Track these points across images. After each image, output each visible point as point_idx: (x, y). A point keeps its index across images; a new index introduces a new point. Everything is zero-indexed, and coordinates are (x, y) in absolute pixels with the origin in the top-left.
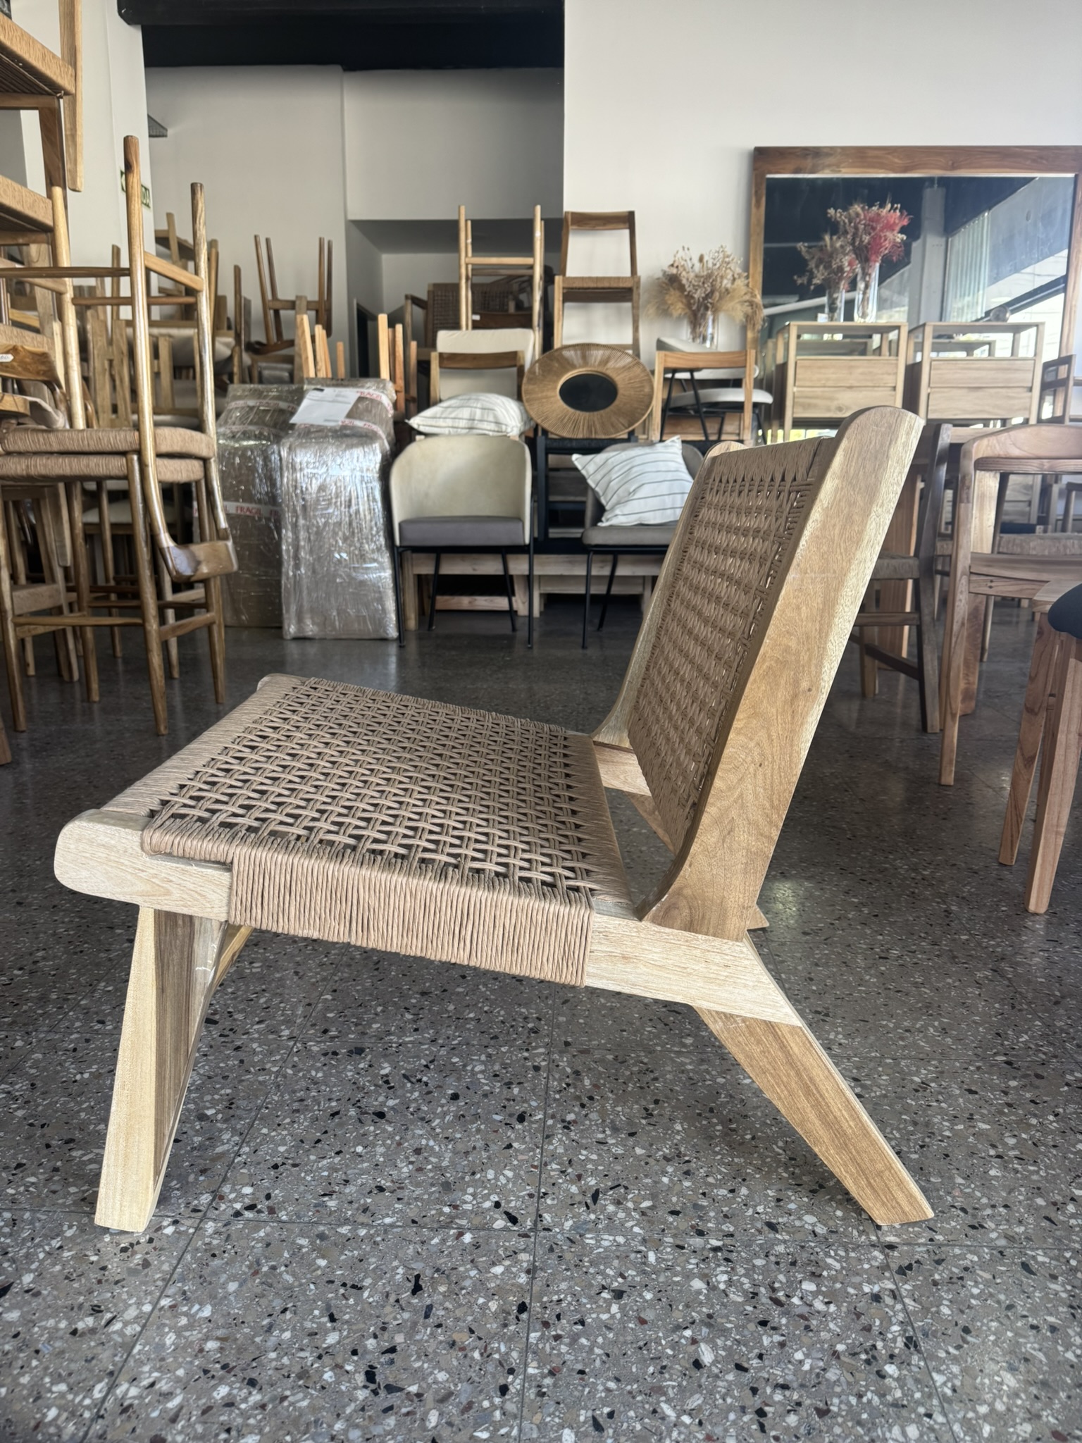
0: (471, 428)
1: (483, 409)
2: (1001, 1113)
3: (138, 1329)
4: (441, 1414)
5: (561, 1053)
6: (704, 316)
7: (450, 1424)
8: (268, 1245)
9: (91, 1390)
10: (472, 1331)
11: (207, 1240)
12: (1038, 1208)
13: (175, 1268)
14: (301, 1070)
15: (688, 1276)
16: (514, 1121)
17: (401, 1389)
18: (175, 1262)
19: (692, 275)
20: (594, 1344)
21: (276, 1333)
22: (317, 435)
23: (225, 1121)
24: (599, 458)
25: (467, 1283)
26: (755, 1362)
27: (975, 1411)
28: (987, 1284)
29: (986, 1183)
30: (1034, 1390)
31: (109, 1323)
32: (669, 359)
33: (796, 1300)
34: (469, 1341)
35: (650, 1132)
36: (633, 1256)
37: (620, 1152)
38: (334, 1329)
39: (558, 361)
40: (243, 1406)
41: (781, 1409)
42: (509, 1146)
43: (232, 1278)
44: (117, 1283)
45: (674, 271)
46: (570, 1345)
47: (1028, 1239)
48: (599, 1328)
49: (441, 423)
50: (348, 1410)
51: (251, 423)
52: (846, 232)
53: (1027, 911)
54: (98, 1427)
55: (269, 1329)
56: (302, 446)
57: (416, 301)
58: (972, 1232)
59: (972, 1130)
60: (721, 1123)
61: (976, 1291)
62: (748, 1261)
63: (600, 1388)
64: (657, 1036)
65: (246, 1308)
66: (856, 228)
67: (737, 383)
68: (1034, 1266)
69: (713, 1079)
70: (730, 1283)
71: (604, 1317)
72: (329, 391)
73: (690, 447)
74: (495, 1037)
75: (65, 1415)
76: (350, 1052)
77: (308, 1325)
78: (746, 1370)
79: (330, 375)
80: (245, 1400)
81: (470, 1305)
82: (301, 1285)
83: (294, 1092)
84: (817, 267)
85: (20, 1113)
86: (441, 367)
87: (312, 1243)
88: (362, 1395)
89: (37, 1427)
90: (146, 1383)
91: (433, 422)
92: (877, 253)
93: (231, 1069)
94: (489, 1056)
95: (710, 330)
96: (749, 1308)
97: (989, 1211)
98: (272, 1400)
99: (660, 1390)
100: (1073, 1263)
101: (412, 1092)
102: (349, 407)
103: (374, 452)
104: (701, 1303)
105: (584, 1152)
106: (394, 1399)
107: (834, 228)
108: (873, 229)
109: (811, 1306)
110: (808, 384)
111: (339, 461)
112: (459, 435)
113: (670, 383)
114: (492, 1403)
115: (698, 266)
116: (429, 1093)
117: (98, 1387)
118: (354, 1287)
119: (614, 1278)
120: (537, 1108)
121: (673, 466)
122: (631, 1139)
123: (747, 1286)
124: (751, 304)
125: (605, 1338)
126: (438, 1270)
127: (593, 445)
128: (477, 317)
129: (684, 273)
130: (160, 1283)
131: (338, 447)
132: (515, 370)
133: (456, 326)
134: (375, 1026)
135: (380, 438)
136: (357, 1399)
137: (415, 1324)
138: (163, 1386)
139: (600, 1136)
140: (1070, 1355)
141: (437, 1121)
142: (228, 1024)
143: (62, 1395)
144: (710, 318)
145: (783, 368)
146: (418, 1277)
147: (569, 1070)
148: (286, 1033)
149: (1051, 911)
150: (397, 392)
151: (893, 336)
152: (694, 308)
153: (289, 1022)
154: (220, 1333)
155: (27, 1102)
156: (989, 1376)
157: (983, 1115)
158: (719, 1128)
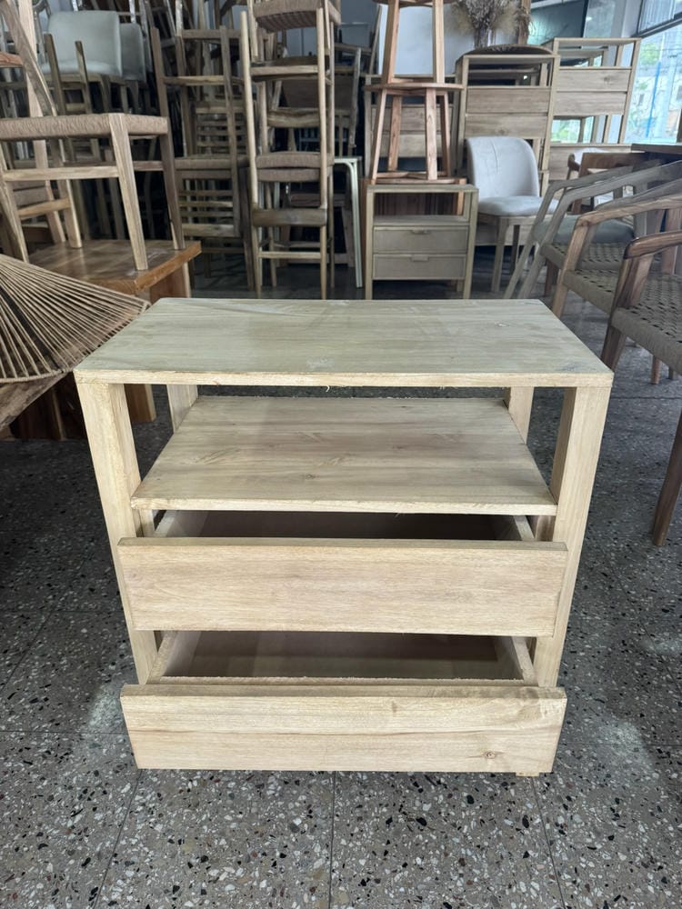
6: (485, 34)
16: (520, 825)
23: (312, 832)
35: (622, 835)
37: (609, 858)
42: (527, 855)
60: (670, 822)
83: (351, 797)
85: (159, 828)
105: (583, 860)
116: (450, 796)
120: (533, 811)
122: (613, 843)
139: (589, 840)
141: (466, 827)
155: (161, 815)
158: (671, 828)
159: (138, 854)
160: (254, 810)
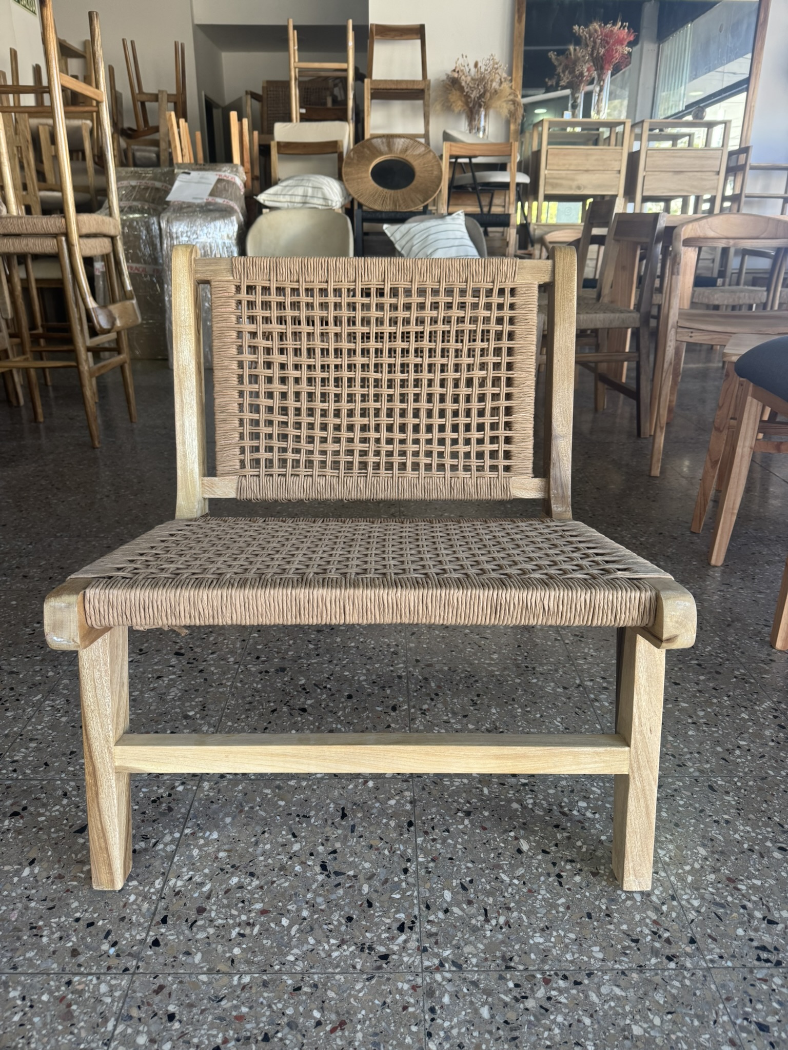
0: (305, 203)
1: (314, 187)
2: (695, 696)
3: (174, 847)
4: (370, 886)
5: (414, 667)
6: (478, 113)
7: (376, 891)
8: (246, 794)
9: (153, 883)
10: (381, 839)
11: (206, 793)
12: (718, 753)
13: (189, 811)
14: (246, 684)
15: (509, 801)
16: (389, 710)
17: (344, 874)
18: (188, 807)
19: (469, 78)
20: (457, 843)
21: (261, 845)
22: (188, 210)
23: (203, 718)
24: (404, 227)
25: (374, 811)
26: (553, 848)
27: (683, 869)
28: (688, 798)
29: (686, 739)
30: (716, 856)
31: (155, 845)
32: (453, 149)
33: (575, 813)
34: (381, 844)
35: (476, 714)
36: (474, 790)
38: (297, 842)
39: (369, 149)
40: (249, 888)
41: (570, 874)
42: (389, 726)
43: (227, 815)
44: (154, 821)
45: (456, 75)
46: (442, 844)
47: (712, 771)
48: (458, 834)
49: (281, 198)
50: (314, 887)
51: (135, 200)
52: (587, 45)
53: (709, 564)
54: (162, 904)
55: (256, 843)
56: (177, 219)
57: (254, 96)
58: (678, 769)
59: (677, 708)
60: (520, 707)
61: (681, 803)
62: (545, 791)
63: (463, 867)
64: (475, 654)
65: (240, 832)
66: (595, 42)
67: (502, 167)
68: (716, 787)
69: (513, 680)
70: (534, 804)
71: (461, 827)
72: (194, 174)
73: (471, 219)
74: (370, 658)
75: (140, 898)
76: (277, 670)
77: (280, 840)
78: (548, 853)
79: (193, 161)
80: (250, 884)
81: (378, 824)
82: (271, 817)
83: (244, 698)
84: (564, 72)
85: (64, 719)
86: (279, 153)
87: (273, 791)
88: (320, 878)
89: (125, 906)
90: (186, 878)
91: (275, 198)
92: (610, 62)
93: (200, 685)
94: (368, 670)
95: (482, 124)
96: (548, 818)
97: (688, 756)
98: (267, 883)
99: (499, 867)
100: (739, 784)
101: (321, 695)
102: (211, 187)
103: (232, 222)
104: (518, 816)
106: (340, 879)
107: (578, 41)
108: (608, 43)
109: (584, 815)
110: (556, 168)
111: (205, 231)
112: (295, 208)
113: (454, 166)
114: (400, 879)
115: (473, 70)
116: (333, 695)
117: (157, 882)
118: (304, 816)
119: (464, 804)
120: (404, 702)
121: (459, 234)
122: (465, 719)
123: (545, 806)
124: (514, 102)
125: (463, 839)
126: (355, 804)
127: (398, 216)
128: (303, 111)
129: (463, 77)
130: (181, 820)
131: (205, 220)
132: (336, 155)
133: (287, 118)
134: (290, 653)
135: (236, 211)
136: (317, 881)
137: (346, 836)
138: (198, 879)
139: (445, 718)
140: (737, 836)
141: (341, 713)
142: (191, 655)
143: (136, 887)
144: (483, 113)
145: (537, 154)
146: (343, 809)
147: (420, 677)
148: (232, 659)
149: (725, 565)
150: (246, 173)
151: (619, 129)
152: (471, 105)
153: (232, 652)
154: (226, 847)
155: (67, 712)
156: (690, 850)
157: (684, 698)
158: (519, 710)
159: (42, 734)
160: (152, 708)
